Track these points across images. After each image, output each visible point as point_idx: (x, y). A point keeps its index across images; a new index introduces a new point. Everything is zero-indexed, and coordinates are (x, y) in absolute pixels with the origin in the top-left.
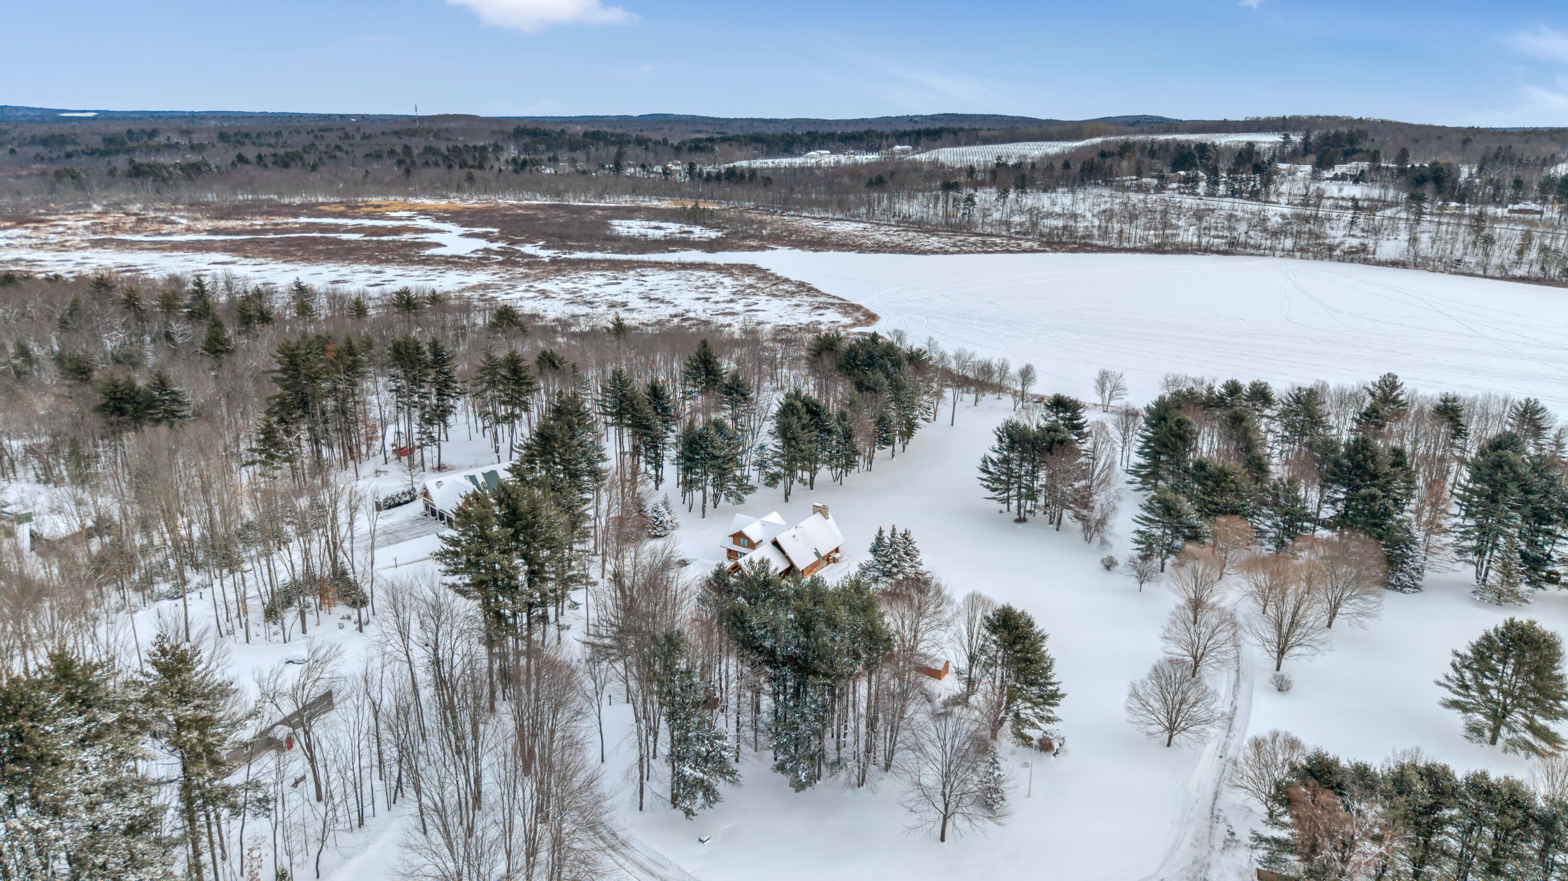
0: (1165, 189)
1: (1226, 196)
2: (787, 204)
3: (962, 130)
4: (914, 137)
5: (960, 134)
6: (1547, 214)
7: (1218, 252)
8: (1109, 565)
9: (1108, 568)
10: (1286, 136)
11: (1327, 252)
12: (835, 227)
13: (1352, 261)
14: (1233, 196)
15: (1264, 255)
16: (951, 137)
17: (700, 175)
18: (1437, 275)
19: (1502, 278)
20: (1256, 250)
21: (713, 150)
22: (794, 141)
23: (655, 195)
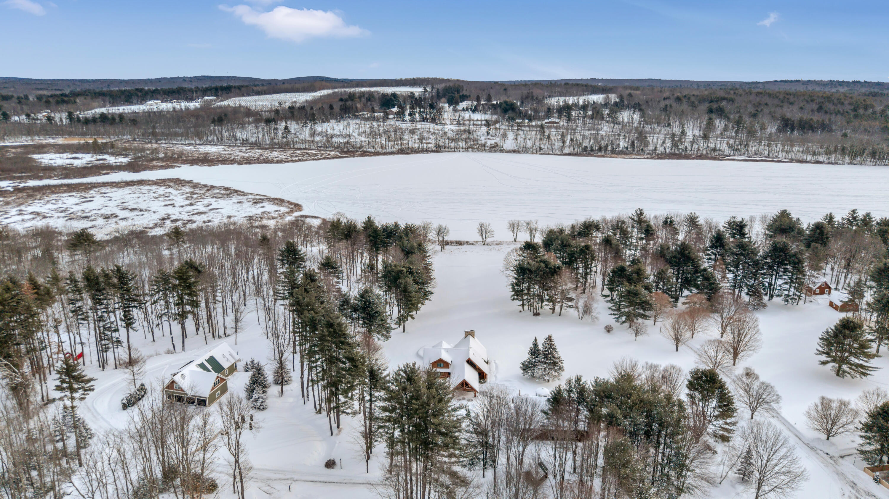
0: (388, 118)
1: (419, 121)
2: (156, 136)
3: (242, 86)
4: (213, 91)
5: (243, 89)
6: (562, 123)
7: (433, 151)
8: (609, 329)
9: (609, 331)
10: (425, 89)
11: (481, 148)
12: (203, 149)
13: (495, 151)
14: (423, 121)
15: (455, 151)
16: (238, 91)
17: (79, 119)
18: (534, 156)
19: (561, 155)
20: (451, 150)
21: (75, 102)
22: (132, 95)
23: (48, 135)
